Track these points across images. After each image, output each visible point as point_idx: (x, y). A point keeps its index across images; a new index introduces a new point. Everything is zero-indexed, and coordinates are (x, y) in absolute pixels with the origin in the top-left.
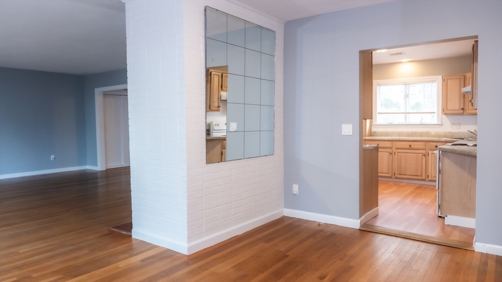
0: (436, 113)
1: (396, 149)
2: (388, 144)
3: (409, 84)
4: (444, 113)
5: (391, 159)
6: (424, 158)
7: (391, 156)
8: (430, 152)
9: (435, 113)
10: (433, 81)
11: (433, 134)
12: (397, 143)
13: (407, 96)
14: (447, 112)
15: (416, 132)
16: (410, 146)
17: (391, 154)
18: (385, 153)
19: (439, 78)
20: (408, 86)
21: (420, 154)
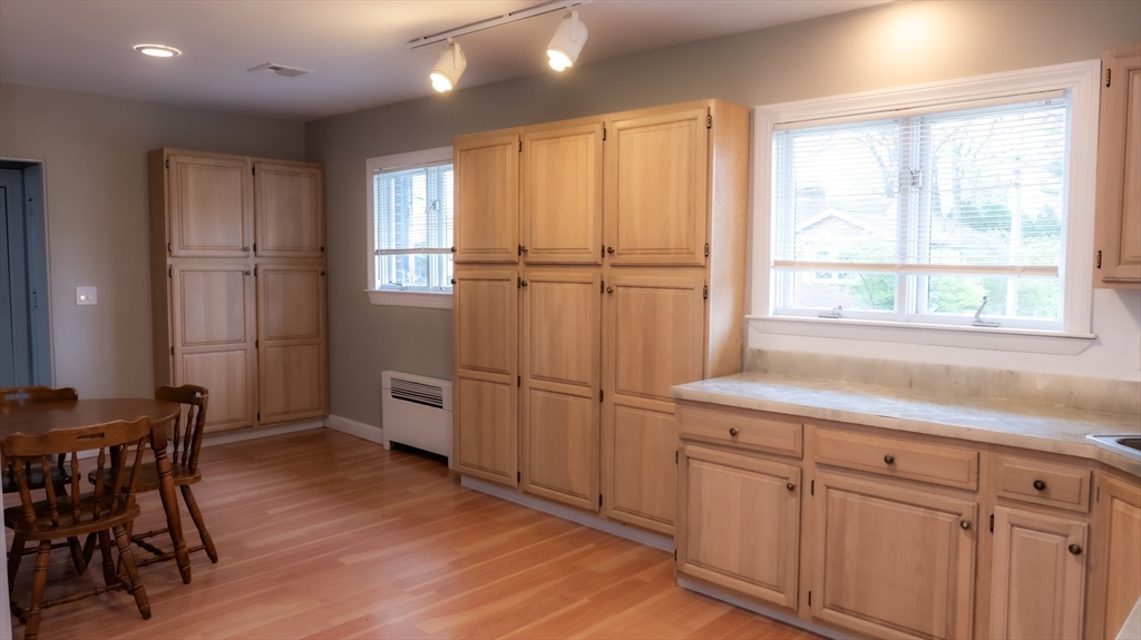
0: (1062, 272)
1: (820, 465)
2: (784, 438)
3: (924, 119)
4: (1102, 273)
5: (794, 516)
6: (965, 541)
7: (793, 501)
8: (1003, 513)
9: (1053, 270)
10: (1047, 97)
11: (1040, 385)
12: (825, 433)
13: (911, 179)
14: (1124, 272)
15: (948, 369)
16: (890, 461)
17: (791, 488)
18: (767, 480)
19: (1084, 78)
20: (916, 128)
21: (942, 517)
